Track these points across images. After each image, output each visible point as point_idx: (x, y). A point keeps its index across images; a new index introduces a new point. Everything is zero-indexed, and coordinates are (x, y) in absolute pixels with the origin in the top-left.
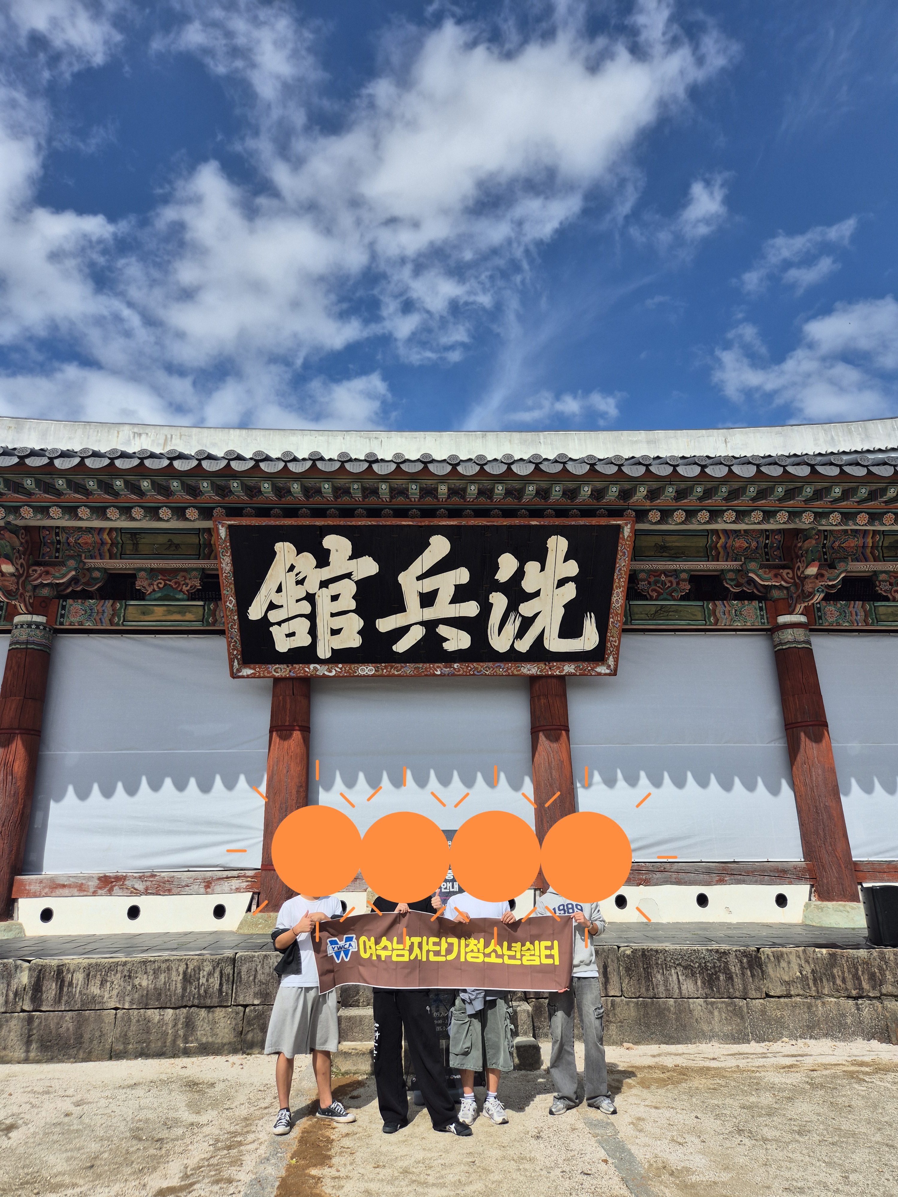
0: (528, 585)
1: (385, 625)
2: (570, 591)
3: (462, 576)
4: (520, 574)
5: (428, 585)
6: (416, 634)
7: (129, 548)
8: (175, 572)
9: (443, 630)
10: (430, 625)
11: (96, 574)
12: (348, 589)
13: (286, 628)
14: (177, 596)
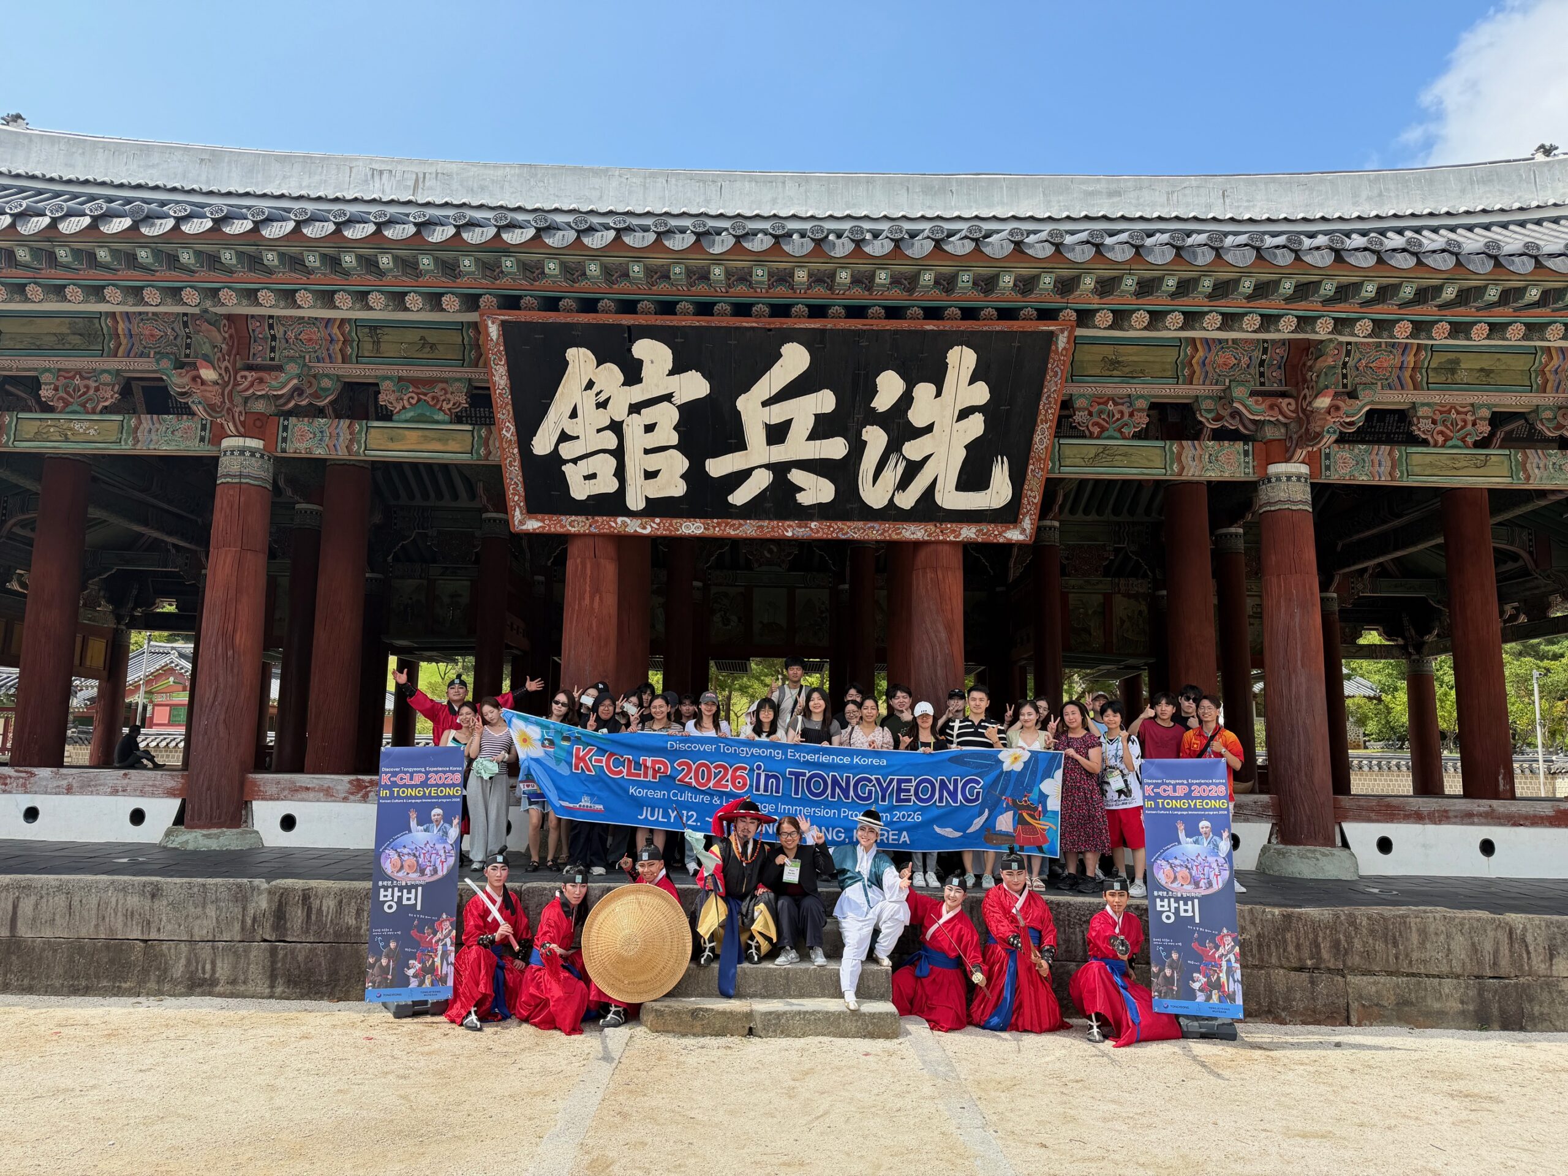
0: (917, 417)
1: (718, 467)
2: (976, 426)
3: (825, 401)
4: (906, 400)
5: (777, 414)
6: (761, 481)
7: (368, 347)
8: (431, 382)
9: (797, 476)
10: (780, 469)
11: (326, 383)
12: (667, 416)
13: (584, 467)
14: (436, 417)
